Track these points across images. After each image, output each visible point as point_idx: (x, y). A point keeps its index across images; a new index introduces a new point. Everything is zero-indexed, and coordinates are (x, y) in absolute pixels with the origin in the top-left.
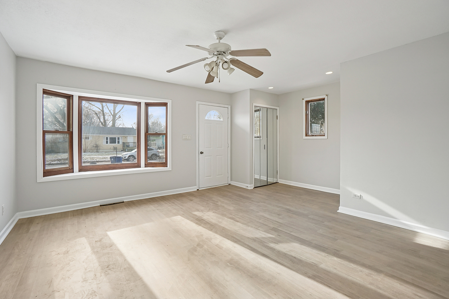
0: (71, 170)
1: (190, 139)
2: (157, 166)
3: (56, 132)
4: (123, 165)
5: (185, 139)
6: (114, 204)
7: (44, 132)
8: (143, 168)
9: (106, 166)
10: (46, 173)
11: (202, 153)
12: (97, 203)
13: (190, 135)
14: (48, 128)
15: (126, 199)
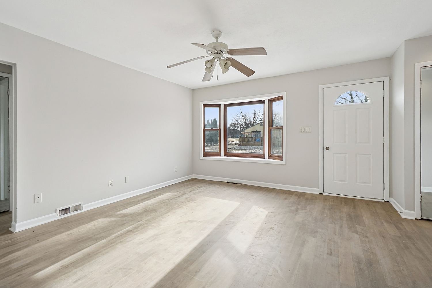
0: (219, 155)
1: (310, 132)
2: (276, 158)
3: (211, 130)
4: (252, 155)
5: (302, 132)
6: (237, 184)
7: (204, 130)
8: (266, 159)
9: (241, 154)
10: (205, 155)
11: (328, 149)
12: (226, 180)
13: (310, 127)
14: (207, 127)
15: (244, 182)
